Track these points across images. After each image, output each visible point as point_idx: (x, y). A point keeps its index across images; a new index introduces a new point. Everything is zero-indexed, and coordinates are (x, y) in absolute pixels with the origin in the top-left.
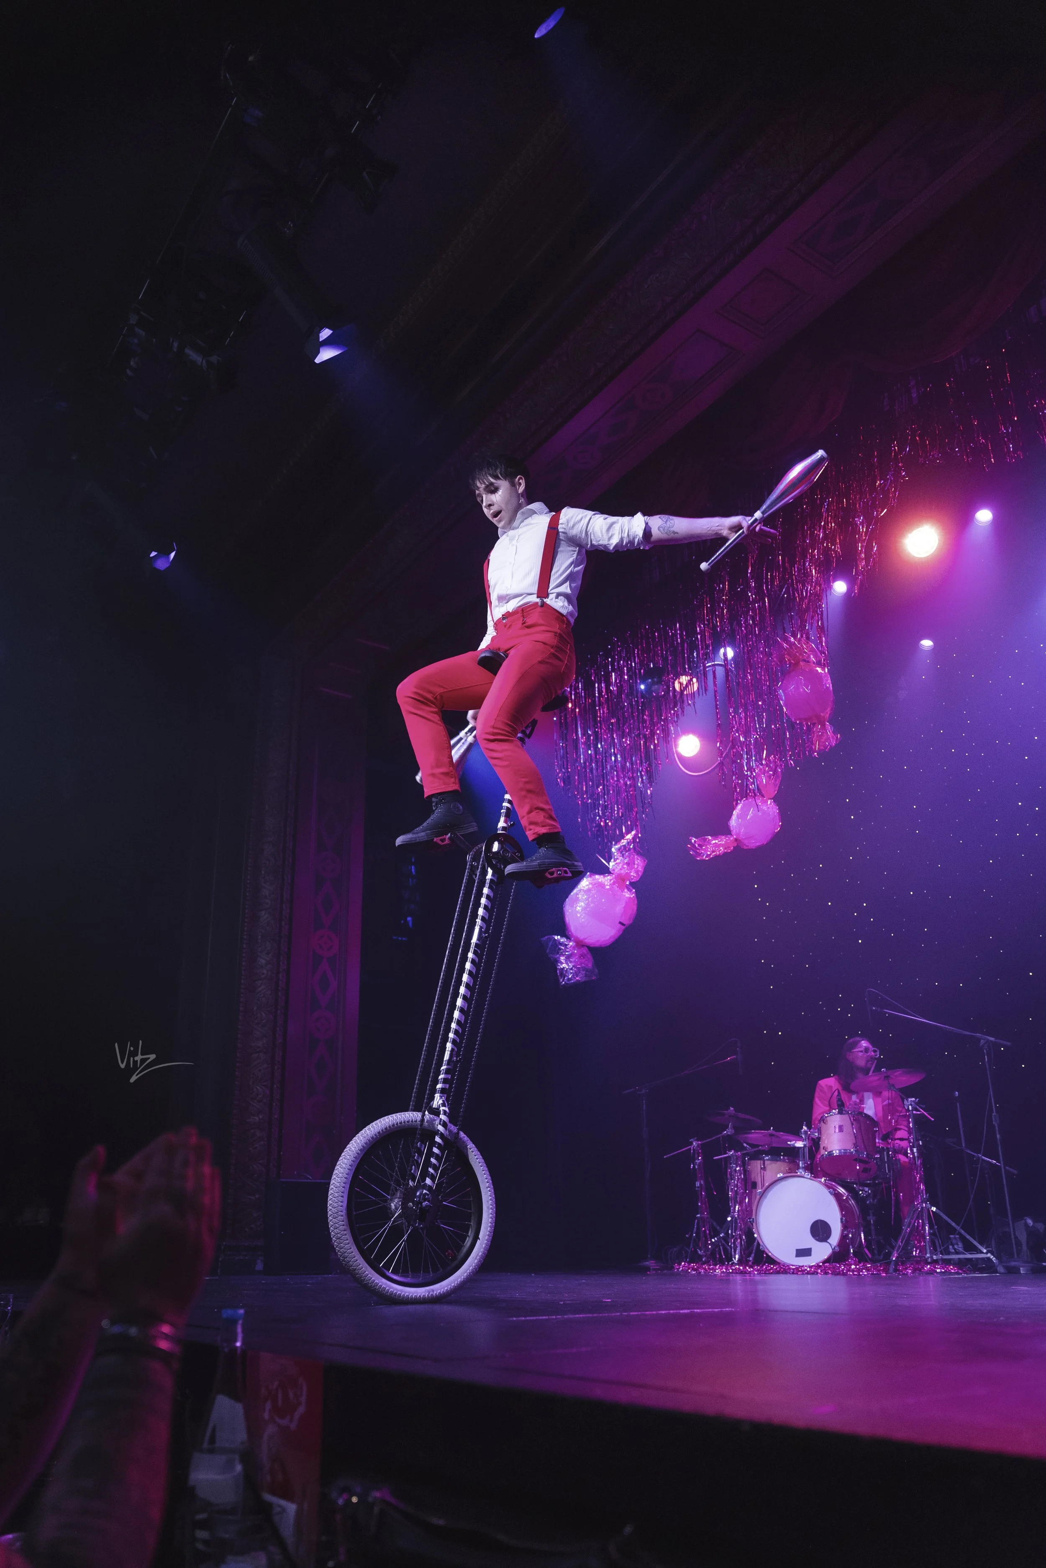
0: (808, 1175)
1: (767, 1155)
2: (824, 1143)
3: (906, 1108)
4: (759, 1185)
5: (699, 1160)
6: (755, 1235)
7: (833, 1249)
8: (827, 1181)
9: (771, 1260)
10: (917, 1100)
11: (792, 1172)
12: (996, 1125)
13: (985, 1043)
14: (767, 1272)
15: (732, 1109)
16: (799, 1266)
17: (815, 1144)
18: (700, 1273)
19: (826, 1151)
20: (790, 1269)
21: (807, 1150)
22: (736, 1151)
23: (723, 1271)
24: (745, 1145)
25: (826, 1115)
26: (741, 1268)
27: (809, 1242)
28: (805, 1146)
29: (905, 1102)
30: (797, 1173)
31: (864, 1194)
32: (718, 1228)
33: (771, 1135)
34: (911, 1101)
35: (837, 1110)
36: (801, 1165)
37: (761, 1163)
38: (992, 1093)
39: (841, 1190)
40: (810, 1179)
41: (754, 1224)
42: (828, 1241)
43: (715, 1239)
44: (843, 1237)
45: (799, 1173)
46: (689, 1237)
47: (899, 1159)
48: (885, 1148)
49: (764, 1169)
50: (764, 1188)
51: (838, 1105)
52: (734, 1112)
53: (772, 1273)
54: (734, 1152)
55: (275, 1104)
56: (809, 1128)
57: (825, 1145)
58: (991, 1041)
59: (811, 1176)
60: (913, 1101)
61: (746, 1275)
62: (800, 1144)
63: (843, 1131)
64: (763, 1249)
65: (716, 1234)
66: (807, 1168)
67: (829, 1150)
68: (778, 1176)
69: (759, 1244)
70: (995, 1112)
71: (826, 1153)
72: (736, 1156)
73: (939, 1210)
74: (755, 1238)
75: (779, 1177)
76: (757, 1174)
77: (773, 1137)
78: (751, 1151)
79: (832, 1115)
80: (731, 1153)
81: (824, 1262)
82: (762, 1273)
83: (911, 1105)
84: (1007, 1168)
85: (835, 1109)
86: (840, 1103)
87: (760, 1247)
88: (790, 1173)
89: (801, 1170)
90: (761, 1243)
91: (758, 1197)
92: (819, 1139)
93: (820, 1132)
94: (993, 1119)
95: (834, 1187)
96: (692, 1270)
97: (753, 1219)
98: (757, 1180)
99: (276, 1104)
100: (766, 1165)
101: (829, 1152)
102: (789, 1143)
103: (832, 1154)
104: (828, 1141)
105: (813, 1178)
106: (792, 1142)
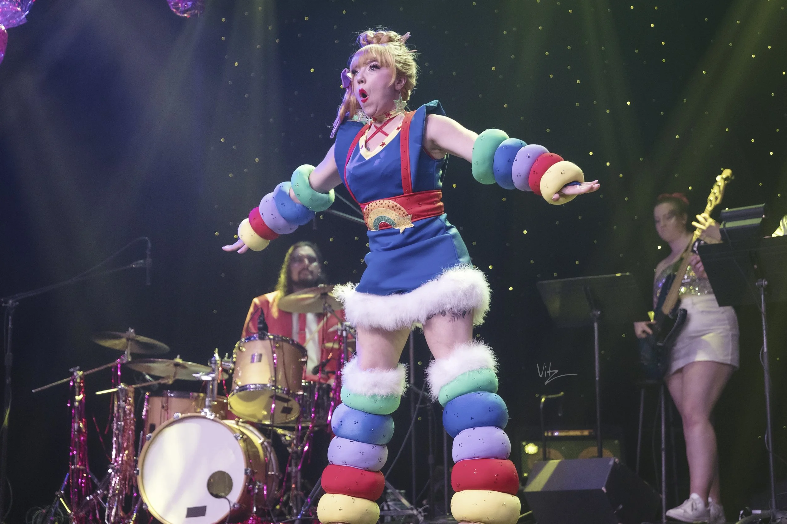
1: (170, 391)
2: (239, 374)
4: (152, 426)
5: (80, 395)
7: (231, 507)
11: (193, 412)
15: (132, 331)
17: (226, 377)
19: (238, 385)
21: (216, 385)
22: (129, 385)
24: (148, 377)
25: (246, 341)
27: (204, 498)
28: (214, 379)
29: (339, 327)
30: (200, 412)
32: (96, 481)
33: (177, 365)
35: (257, 335)
36: (207, 403)
37: (163, 401)
40: (213, 420)
42: (228, 497)
43: (90, 497)
44: (247, 492)
45: (203, 414)
49: (166, 407)
50: (155, 432)
51: (259, 329)
52: (133, 334)
57: (239, 378)
59: (216, 416)
62: (208, 377)
63: (261, 361)
65: (92, 489)
66: (213, 409)
67: (242, 384)
68: (176, 416)
69: (141, 501)
71: (238, 388)
72: (128, 390)
75: (178, 418)
76: (157, 414)
77: (178, 367)
80: (123, 387)
83: (346, 330)
85: (254, 333)
86: (261, 326)
87: (142, 504)
88: (191, 412)
89: (205, 410)
90: (145, 501)
92: (232, 370)
93: (233, 361)
97: (138, 471)
98: (151, 421)
100: (169, 403)
101: (240, 387)
102: (194, 375)
103: (245, 387)
104: (242, 373)
105: (217, 419)
106: (197, 373)
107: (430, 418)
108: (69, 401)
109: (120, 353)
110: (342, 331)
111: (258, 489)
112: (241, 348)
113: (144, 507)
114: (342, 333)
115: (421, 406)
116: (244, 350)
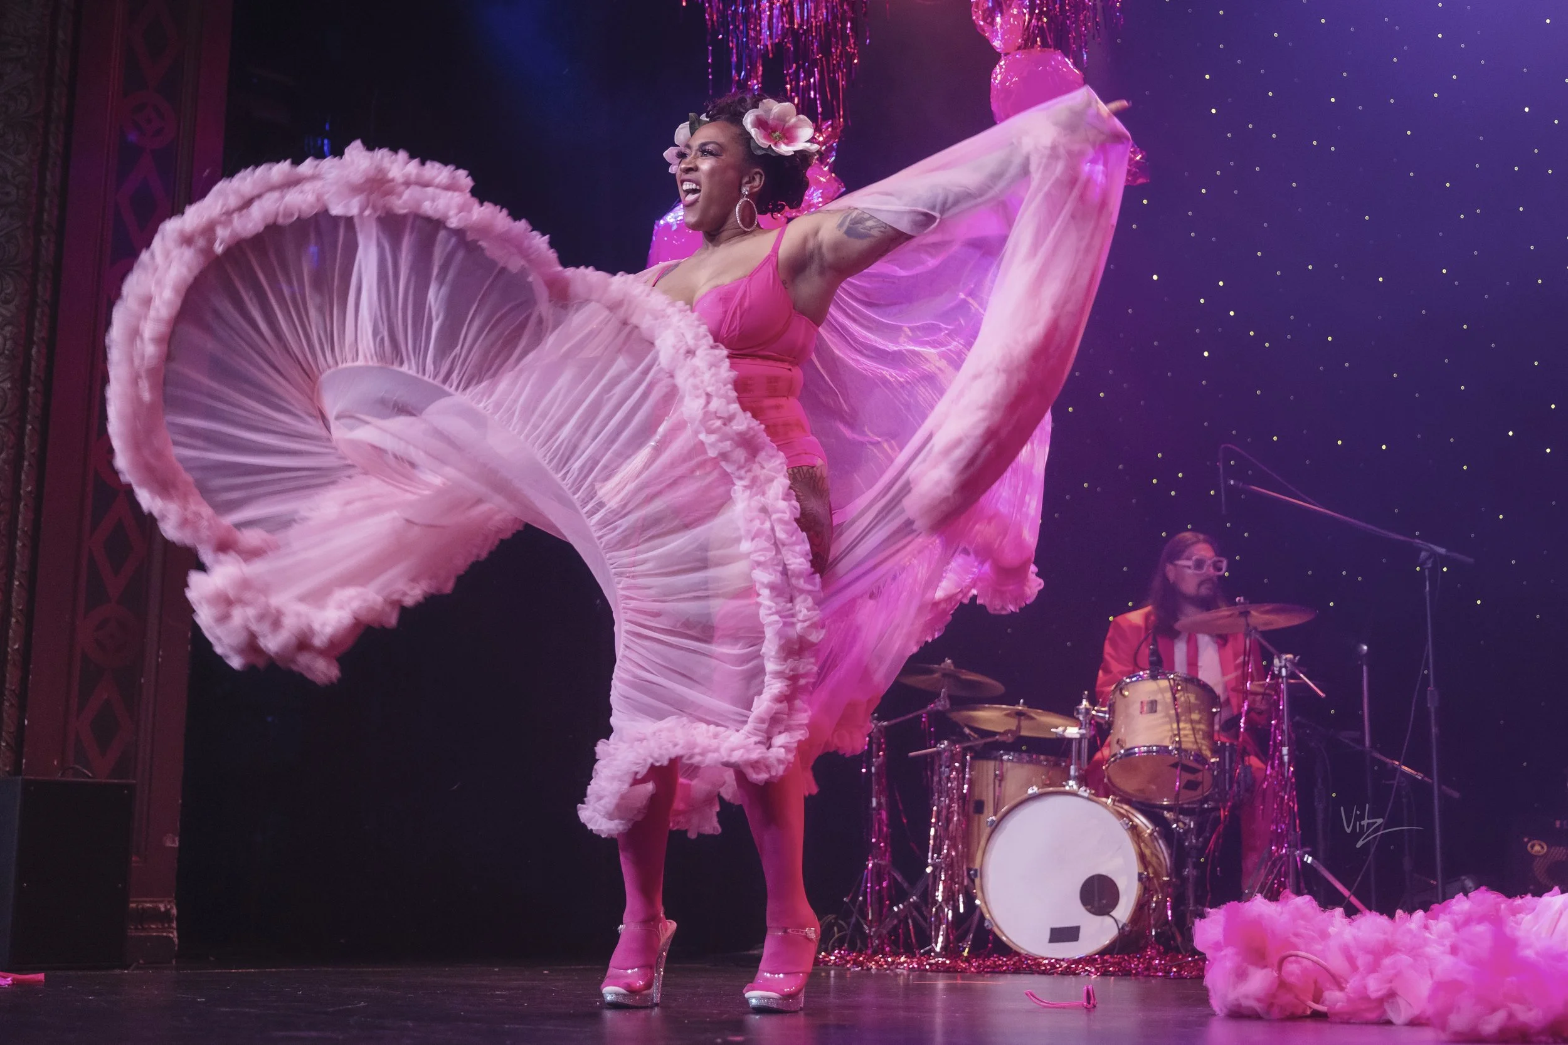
0: (1086, 791)
1: (1007, 752)
2: (1120, 730)
3: (1276, 672)
4: (989, 807)
5: (879, 756)
6: (978, 902)
7: (1119, 929)
8: (1116, 803)
9: (1004, 949)
10: (1297, 658)
11: (1053, 786)
12: (1433, 710)
13: (1429, 558)
14: (996, 971)
15: (949, 661)
16: (1057, 960)
17: (1101, 732)
18: (869, 969)
19: (1122, 747)
20: (1039, 964)
21: (1085, 744)
22: (953, 742)
23: (913, 967)
24: (967, 731)
25: (1128, 680)
26: (948, 962)
27: (1076, 914)
28: (1082, 736)
29: (1276, 661)
30: (1064, 786)
31: (1180, 828)
32: (905, 885)
33: (1019, 714)
34: (1286, 659)
35: (1148, 672)
36: (1072, 772)
37: (995, 766)
38: (1430, 651)
39: (1140, 820)
40: (1088, 799)
41: (977, 881)
42: (1112, 914)
43: (898, 907)
44: (1141, 906)
45: (1067, 788)
46: (850, 901)
47: (1250, 766)
48: (1228, 744)
49: (1000, 778)
50: (1000, 814)
51: (1152, 663)
52: (952, 668)
53: (1004, 972)
54: (948, 745)
55: (13, 620)
56: (1093, 702)
57: (1120, 736)
58: (1440, 555)
59: (1090, 794)
60: (1290, 661)
61: (956, 974)
62: (1073, 732)
63: (1156, 711)
64: (990, 927)
65: (901, 896)
66: (1082, 780)
67: (1128, 746)
68: (1030, 791)
69: (982, 918)
70: (1432, 685)
71: (1122, 751)
72: (952, 751)
73: (1318, 860)
74: (977, 907)
75: (1031, 794)
76: (987, 786)
77: (1022, 719)
78: (977, 743)
79: (1137, 680)
80: (942, 746)
81: (1103, 952)
82: (987, 972)
83: (1285, 667)
84: (1444, 787)
85: (1143, 670)
86: (1155, 658)
87: (984, 923)
88: (1049, 786)
89: (1071, 783)
90: (987, 916)
91: (988, 830)
92: (1110, 725)
93: (1112, 711)
94: (1428, 697)
95: (1130, 815)
96: (853, 964)
97: (976, 871)
98: (984, 798)
99: (17, 622)
100: (1004, 770)
101: (1126, 750)
102: (1053, 730)
103: (1132, 751)
104: (1126, 729)
105: (1092, 797)
106: (1057, 728)
107: (1404, 800)
108: (864, 765)
109: (933, 696)
110: (1280, 668)
111: (1156, 902)
112: (1123, 692)
113: (986, 924)
114: (1280, 671)
115: (1392, 782)
116: (1126, 693)
